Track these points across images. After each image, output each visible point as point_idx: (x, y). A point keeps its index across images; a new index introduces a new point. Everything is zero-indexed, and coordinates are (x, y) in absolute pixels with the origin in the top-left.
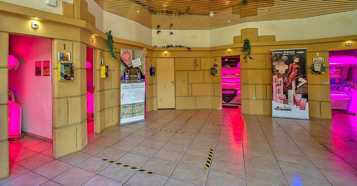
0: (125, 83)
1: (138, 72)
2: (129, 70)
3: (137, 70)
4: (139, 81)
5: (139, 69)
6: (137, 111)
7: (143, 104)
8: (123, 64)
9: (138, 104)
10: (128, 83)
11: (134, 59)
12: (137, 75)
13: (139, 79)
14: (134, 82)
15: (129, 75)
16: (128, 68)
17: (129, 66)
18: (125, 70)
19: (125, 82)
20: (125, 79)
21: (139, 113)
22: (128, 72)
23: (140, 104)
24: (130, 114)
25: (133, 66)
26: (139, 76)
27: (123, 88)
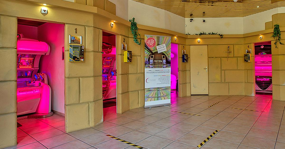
0: (150, 68)
1: (164, 57)
2: (153, 56)
3: (162, 56)
4: (165, 66)
5: (164, 55)
6: (162, 95)
7: (169, 88)
8: (147, 49)
9: (164, 88)
10: (152, 68)
11: (158, 45)
12: (162, 60)
13: (164, 64)
14: (158, 67)
15: (154, 60)
16: (153, 54)
17: (153, 52)
18: (149, 56)
19: (149, 66)
20: (149, 64)
21: (165, 97)
22: (152, 57)
23: (166, 88)
24: (155, 97)
25: (157, 52)
26: (164, 61)
27: (148, 73)
